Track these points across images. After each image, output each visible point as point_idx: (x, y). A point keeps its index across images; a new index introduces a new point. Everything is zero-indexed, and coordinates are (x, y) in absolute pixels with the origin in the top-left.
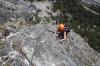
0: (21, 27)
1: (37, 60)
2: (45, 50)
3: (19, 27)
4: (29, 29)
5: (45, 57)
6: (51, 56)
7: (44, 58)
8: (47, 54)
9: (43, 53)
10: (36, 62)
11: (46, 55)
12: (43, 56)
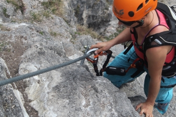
0: (47, 16)
1: (56, 105)
2: (100, 88)
3: (36, 11)
4: (74, 37)
5: (88, 109)
6: (111, 110)
7: (83, 108)
8: (99, 101)
9: (86, 96)
10: (52, 108)
11: (94, 103)
12: (84, 103)
